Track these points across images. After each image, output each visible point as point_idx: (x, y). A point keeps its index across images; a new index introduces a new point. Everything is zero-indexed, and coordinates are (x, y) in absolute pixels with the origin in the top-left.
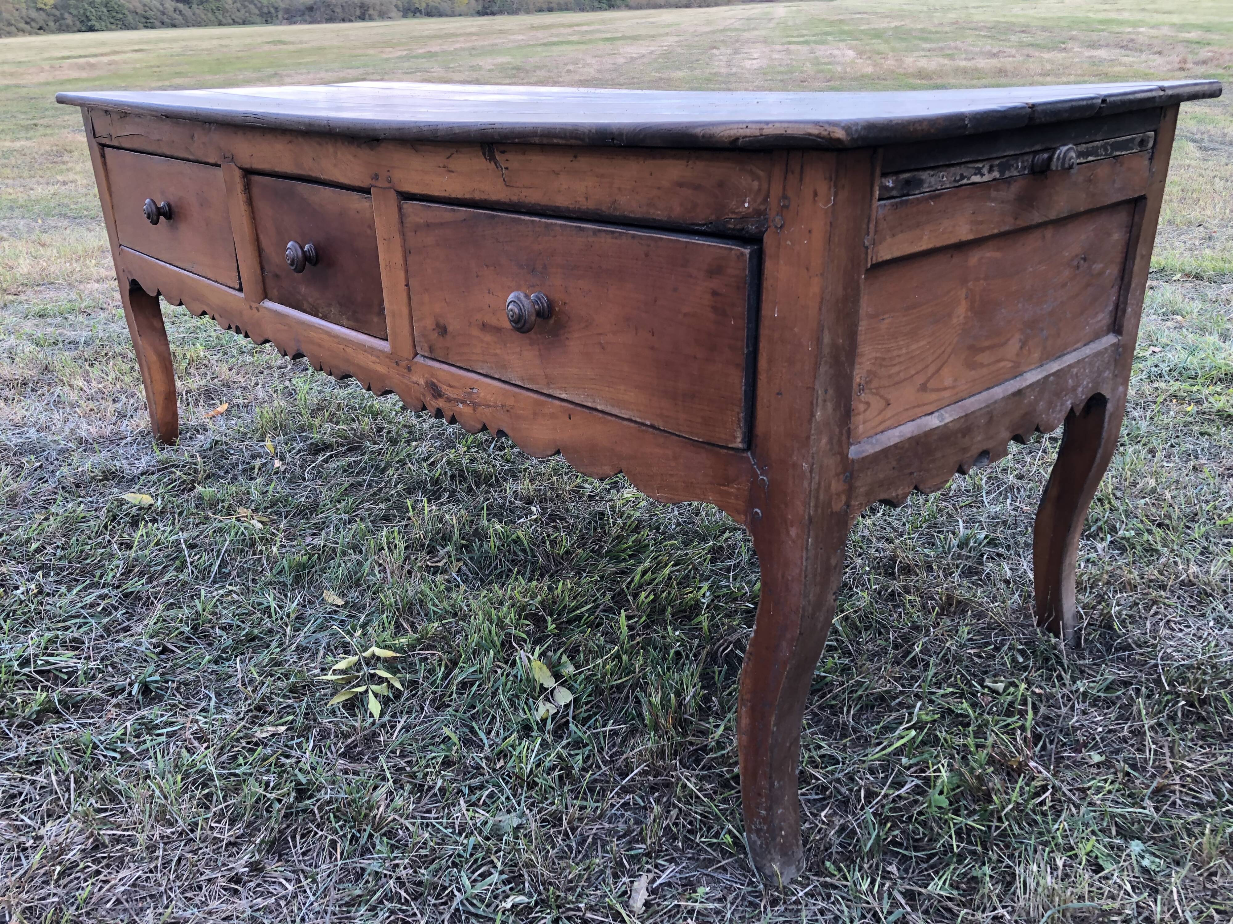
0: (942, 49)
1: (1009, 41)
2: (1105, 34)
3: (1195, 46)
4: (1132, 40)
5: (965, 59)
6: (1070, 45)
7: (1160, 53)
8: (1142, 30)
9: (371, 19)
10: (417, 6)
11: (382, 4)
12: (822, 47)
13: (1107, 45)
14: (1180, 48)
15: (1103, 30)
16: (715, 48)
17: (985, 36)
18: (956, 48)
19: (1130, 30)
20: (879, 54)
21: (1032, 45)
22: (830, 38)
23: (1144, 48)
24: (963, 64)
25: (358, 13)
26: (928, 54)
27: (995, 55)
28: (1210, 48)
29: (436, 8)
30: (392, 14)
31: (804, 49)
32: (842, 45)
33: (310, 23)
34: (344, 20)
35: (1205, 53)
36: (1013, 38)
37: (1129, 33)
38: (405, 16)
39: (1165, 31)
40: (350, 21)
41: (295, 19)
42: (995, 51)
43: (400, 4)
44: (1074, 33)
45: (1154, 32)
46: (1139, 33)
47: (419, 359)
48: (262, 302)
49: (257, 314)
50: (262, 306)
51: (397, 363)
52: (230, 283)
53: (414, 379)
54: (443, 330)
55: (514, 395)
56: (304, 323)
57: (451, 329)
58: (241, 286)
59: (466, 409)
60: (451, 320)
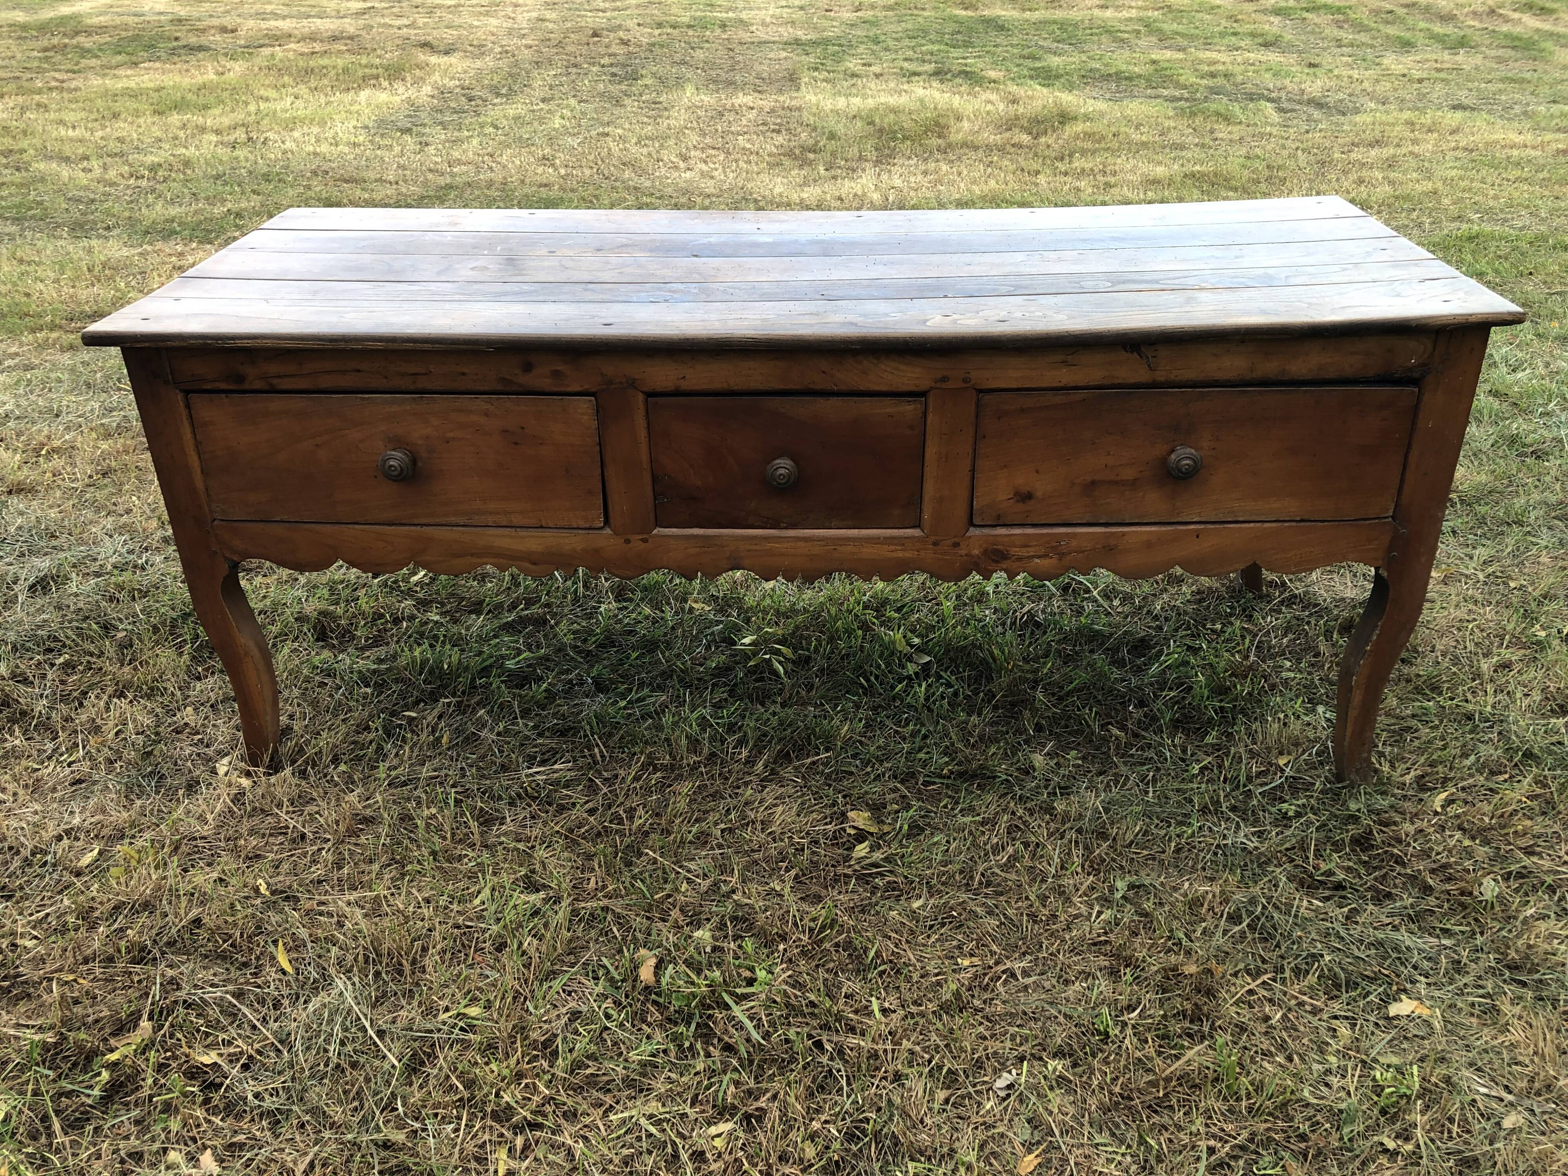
47: (973, 532)
48: (655, 532)
49: (642, 546)
50: (656, 536)
51: (935, 544)
52: (582, 524)
53: (963, 552)
54: (1025, 497)
55: (1124, 534)
56: (755, 537)
57: (1039, 494)
58: (607, 522)
59: (1046, 562)
60: (1042, 486)
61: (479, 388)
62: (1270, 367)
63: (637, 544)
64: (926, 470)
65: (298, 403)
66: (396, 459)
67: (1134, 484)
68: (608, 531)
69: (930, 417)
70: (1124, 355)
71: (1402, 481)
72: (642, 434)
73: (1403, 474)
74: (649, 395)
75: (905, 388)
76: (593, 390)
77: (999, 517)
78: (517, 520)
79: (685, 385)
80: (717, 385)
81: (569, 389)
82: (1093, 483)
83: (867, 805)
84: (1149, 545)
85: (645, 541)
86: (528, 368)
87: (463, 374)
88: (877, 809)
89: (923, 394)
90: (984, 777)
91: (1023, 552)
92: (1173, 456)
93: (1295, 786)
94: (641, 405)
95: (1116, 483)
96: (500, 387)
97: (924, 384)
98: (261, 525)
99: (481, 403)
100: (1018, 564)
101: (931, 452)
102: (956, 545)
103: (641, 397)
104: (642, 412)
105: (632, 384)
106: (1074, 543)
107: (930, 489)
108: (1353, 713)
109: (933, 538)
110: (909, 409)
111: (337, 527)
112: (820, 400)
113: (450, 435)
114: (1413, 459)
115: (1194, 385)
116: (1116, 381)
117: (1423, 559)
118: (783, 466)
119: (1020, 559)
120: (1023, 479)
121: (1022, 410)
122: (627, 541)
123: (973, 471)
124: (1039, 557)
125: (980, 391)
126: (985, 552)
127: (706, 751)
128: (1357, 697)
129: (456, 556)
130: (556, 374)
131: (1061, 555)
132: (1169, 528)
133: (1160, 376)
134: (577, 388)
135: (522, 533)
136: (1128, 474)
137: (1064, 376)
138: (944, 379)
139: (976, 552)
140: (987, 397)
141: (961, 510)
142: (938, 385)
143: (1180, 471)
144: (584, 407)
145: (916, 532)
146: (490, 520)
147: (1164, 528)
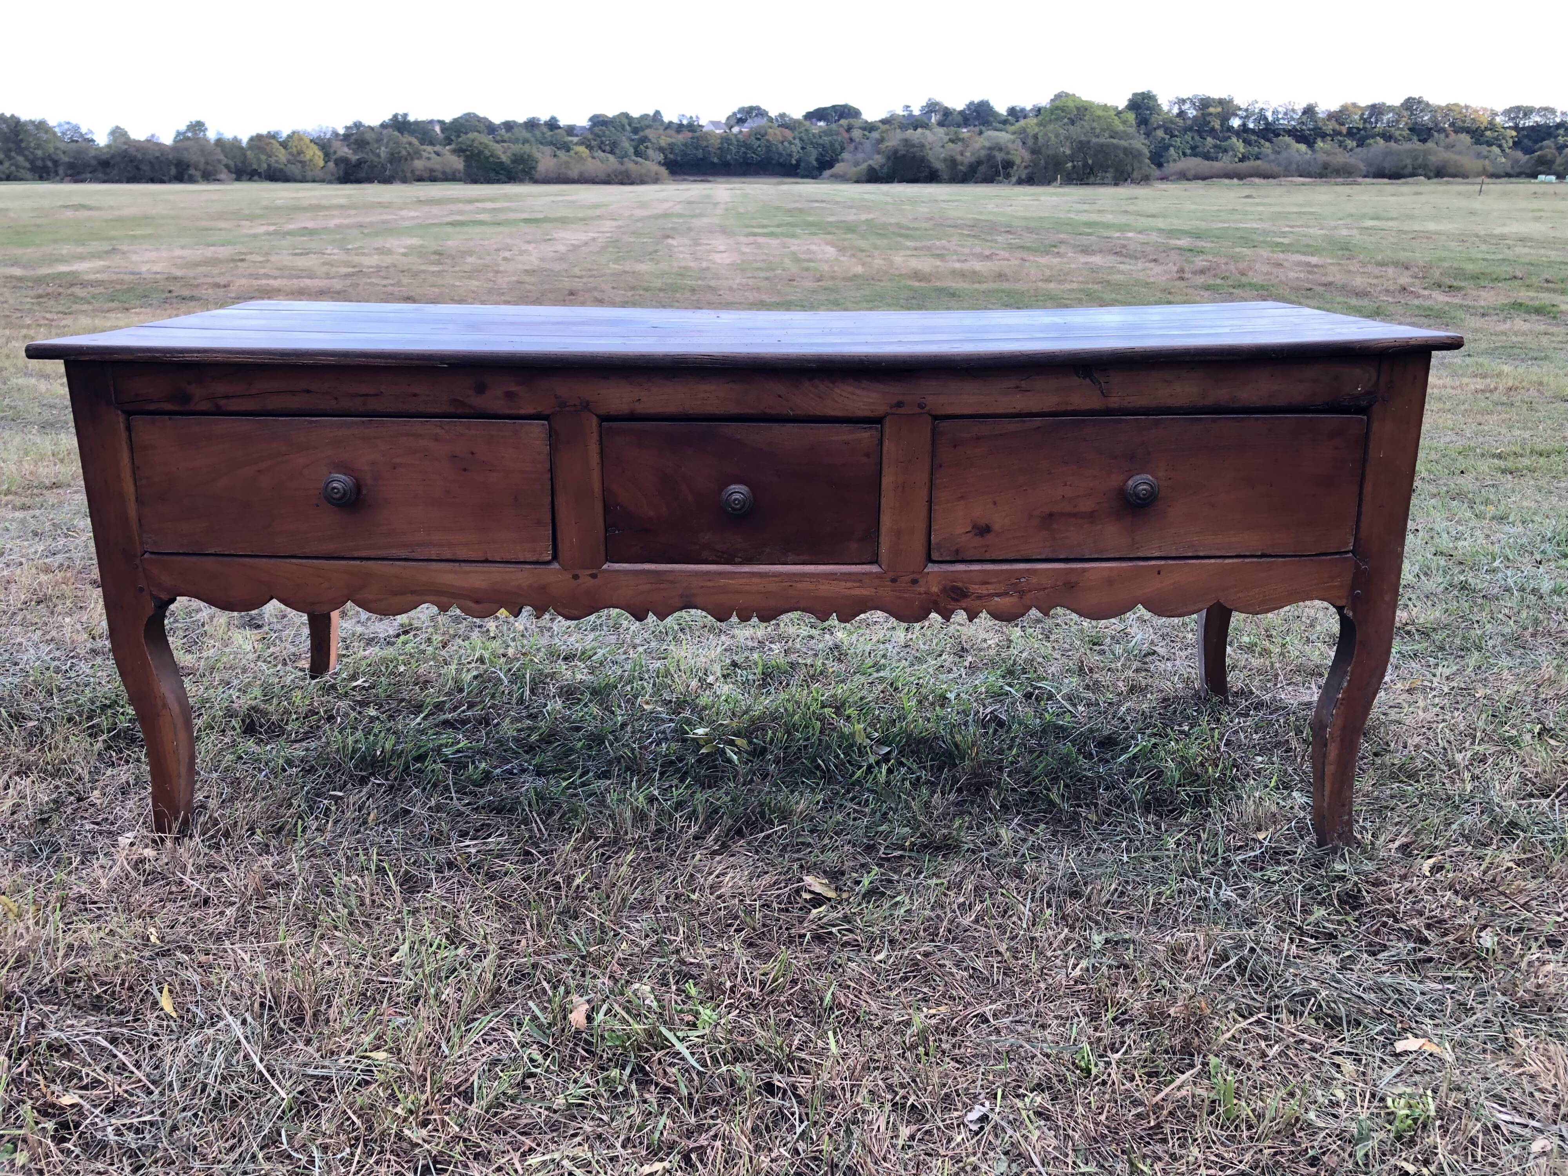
0: (929, 248)
1: (996, 242)
2: (1093, 238)
3: (1188, 254)
4: (1124, 246)
5: (959, 261)
6: (1062, 249)
7: (1155, 260)
8: (1130, 235)
9: (192, 180)
10: (255, 166)
11: (207, 163)
12: (796, 242)
13: (1101, 252)
14: (1174, 255)
15: (1090, 234)
16: (668, 237)
17: (969, 235)
18: (944, 248)
19: (1118, 234)
20: (863, 251)
21: (1022, 247)
22: (798, 231)
23: (1138, 255)
24: (958, 265)
25: (173, 171)
26: (915, 253)
27: (988, 258)
28: (1205, 257)
29: (281, 170)
30: (222, 176)
31: (774, 242)
32: (816, 239)
33: (105, 182)
34: (152, 180)
35: (1200, 262)
36: (999, 239)
37: (1119, 238)
38: (238, 179)
39: (1154, 237)
40: (162, 181)
41: (83, 176)
42: (987, 253)
43: (232, 164)
44: (1062, 236)
45: (1142, 238)
46: (1129, 239)
47: (931, 568)
48: (605, 567)
49: (591, 582)
50: (606, 571)
51: (894, 580)
52: (530, 557)
53: (922, 590)
54: (983, 530)
55: (1084, 570)
56: (708, 573)
57: (997, 527)
58: (555, 557)
59: (1007, 600)
60: (999, 520)
61: (430, 409)
62: (1221, 394)
63: (586, 581)
64: (883, 500)
65: (243, 425)
66: (340, 481)
67: (1091, 517)
68: (556, 566)
69: (886, 443)
70: (1075, 381)
71: (1359, 514)
72: (594, 459)
73: (1360, 506)
74: (605, 418)
75: (860, 414)
76: (547, 412)
77: (957, 552)
78: (462, 554)
79: (640, 408)
80: (672, 408)
81: (522, 412)
82: (1051, 515)
83: (825, 872)
84: (1110, 582)
85: (594, 576)
86: (481, 389)
87: (415, 395)
88: (834, 876)
89: (877, 420)
90: (948, 847)
91: (983, 590)
92: (1130, 482)
93: (1275, 855)
94: (595, 429)
95: (1074, 515)
96: (452, 410)
97: (880, 409)
98: (194, 559)
99: (432, 427)
100: (978, 602)
101: (888, 480)
102: (915, 582)
103: (595, 421)
104: (595, 436)
105: (586, 406)
106: (1034, 580)
107: (887, 520)
108: (1330, 769)
109: (891, 575)
110: (865, 436)
111: (273, 561)
112: (776, 426)
113: (398, 460)
114: (1368, 488)
115: (1147, 412)
116: (1070, 408)
117: (1387, 598)
118: (738, 492)
119: (980, 597)
120: (980, 511)
121: (978, 438)
122: (576, 577)
123: (930, 501)
124: (998, 595)
125: (936, 418)
126: (944, 590)
127: (652, 827)
128: (1333, 751)
129: (396, 594)
130: (509, 395)
131: (1022, 593)
132: (1130, 564)
133: (1114, 402)
134: (529, 410)
135: (466, 567)
136: (1086, 506)
137: (1019, 402)
138: (899, 404)
139: (935, 589)
140: (943, 425)
141: (918, 545)
142: (894, 410)
143: (1137, 495)
144: (536, 430)
145: (874, 568)
146: (433, 553)
147: (1124, 564)
